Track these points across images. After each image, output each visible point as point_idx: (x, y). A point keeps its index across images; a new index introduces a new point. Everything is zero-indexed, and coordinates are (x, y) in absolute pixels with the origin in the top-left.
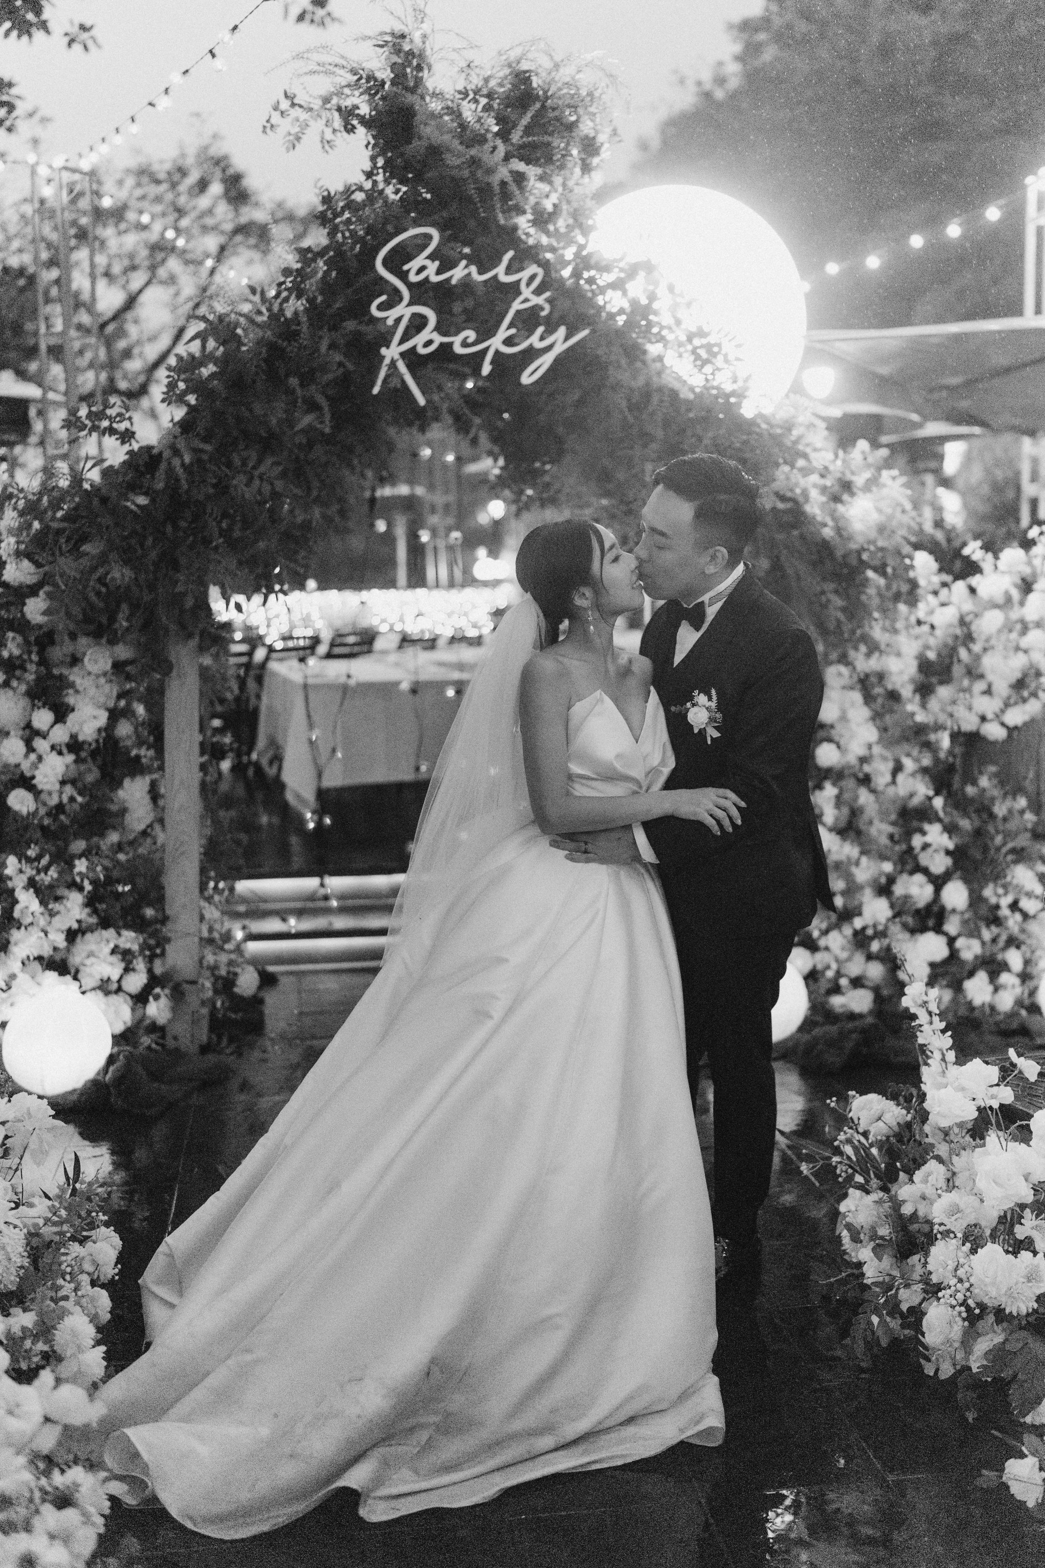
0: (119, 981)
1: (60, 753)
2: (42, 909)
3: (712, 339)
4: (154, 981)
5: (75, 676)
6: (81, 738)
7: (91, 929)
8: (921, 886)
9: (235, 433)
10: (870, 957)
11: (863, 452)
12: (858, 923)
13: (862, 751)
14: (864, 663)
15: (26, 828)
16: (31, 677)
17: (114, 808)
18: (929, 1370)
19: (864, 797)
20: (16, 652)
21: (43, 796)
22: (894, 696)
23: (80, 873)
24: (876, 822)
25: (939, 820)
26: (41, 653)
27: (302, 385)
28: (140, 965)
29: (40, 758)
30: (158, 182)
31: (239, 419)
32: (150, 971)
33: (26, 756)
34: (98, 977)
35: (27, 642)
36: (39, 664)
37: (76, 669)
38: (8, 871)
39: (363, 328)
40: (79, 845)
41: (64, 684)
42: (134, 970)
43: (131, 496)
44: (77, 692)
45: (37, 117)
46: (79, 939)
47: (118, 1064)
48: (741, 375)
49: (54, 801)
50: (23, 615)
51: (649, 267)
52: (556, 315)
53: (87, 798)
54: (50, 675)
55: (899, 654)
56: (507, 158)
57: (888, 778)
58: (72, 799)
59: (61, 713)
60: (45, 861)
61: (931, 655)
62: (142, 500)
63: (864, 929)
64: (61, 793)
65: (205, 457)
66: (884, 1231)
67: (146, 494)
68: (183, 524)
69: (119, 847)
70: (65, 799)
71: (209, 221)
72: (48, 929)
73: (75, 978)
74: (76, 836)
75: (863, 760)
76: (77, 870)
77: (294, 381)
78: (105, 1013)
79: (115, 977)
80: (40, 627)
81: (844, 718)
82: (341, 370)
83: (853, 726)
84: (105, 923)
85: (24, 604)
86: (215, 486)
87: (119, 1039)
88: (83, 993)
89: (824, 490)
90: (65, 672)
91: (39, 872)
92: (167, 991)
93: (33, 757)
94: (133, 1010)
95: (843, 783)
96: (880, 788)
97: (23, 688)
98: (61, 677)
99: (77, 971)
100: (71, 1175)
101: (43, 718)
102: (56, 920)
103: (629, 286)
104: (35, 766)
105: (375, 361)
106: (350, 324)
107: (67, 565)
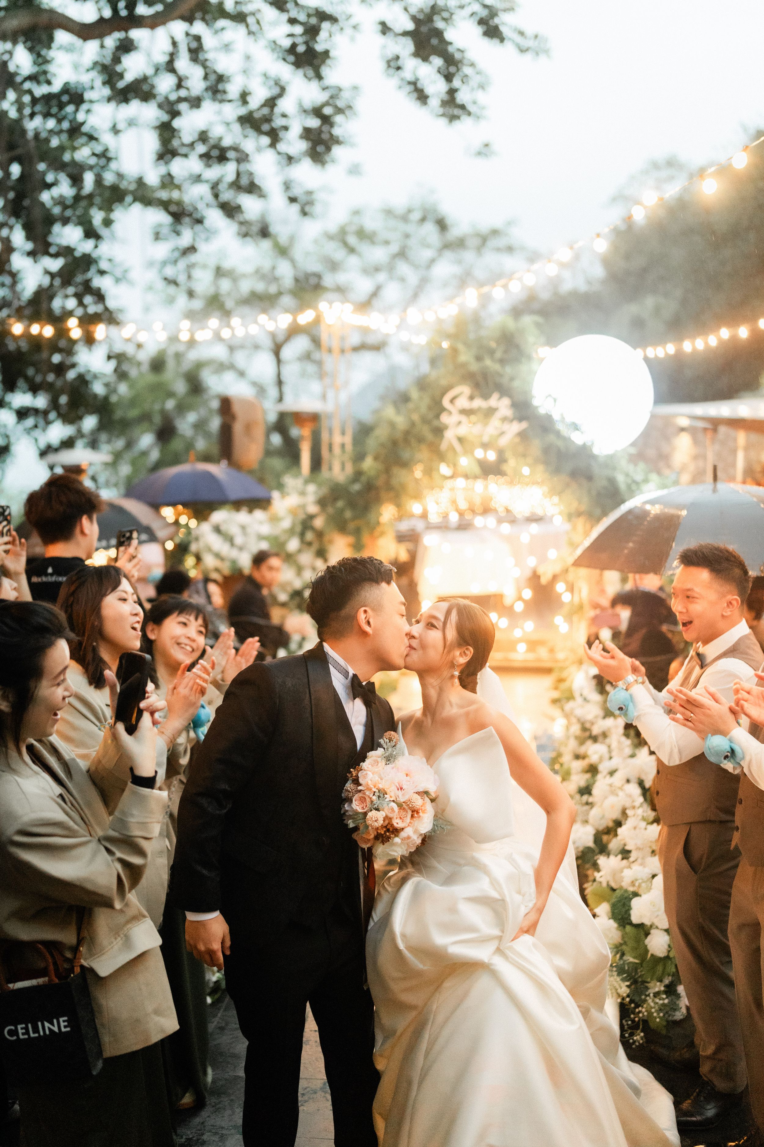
77: (414, 442)
105: (442, 437)
106: (435, 423)
107: (329, 510)
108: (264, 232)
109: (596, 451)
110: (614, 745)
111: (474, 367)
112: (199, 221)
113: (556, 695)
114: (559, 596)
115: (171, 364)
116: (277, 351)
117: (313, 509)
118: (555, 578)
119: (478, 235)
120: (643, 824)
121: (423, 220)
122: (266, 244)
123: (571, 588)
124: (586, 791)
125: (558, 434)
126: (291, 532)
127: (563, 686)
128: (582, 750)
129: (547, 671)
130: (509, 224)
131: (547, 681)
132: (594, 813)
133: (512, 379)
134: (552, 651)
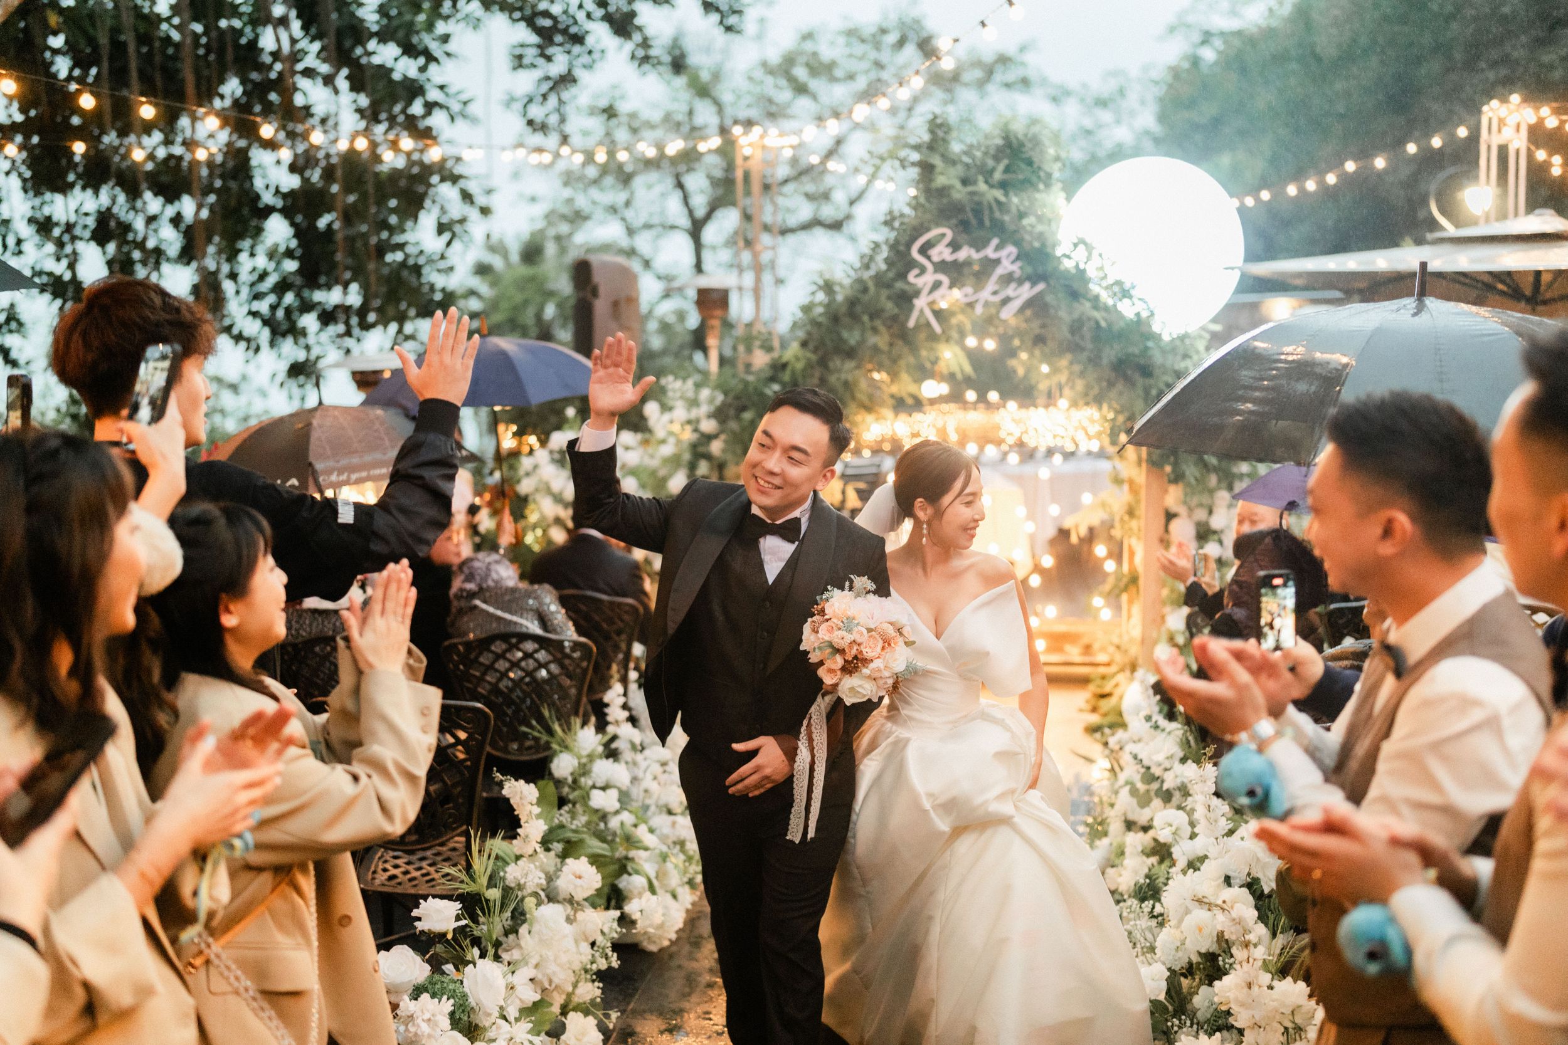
9: (830, 349)
27: (870, 320)
31: (833, 341)
39: (904, 288)
48: (1151, 307)
50: (710, 450)
52: (1023, 276)
65: (813, 362)
77: (866, 318)
82: (892, 313)
85: (710, 444)
86: (820, 380)
103: (1074, 255)
105: (911, 307)
106: (899, 285)
107: (733, 425)
108: (678, 65)
109: (1156, 328)
110: (1200, 814)
111: (959, 193)
112: (578, 39)
113: (1094, 719)
114: (1099, 562)
115: (550, 249)
116: (696, 230)
117: (708, 426)
118: (1091, 536)
119: (978, 64)
120: (1266, 978)
121: (901, 43)
122: (681, 81)
123: (1117, 554)
124: (1149, 891)
125: (1095, 300)
126: (674, 462)
127: (1106, 705)
128: (1142, 816)
129: (1082, 681)
130: (1023, 49)
131: (1080, 698)
132: (1165, 938)
133: (1021, 215)
134: (1087, 649)
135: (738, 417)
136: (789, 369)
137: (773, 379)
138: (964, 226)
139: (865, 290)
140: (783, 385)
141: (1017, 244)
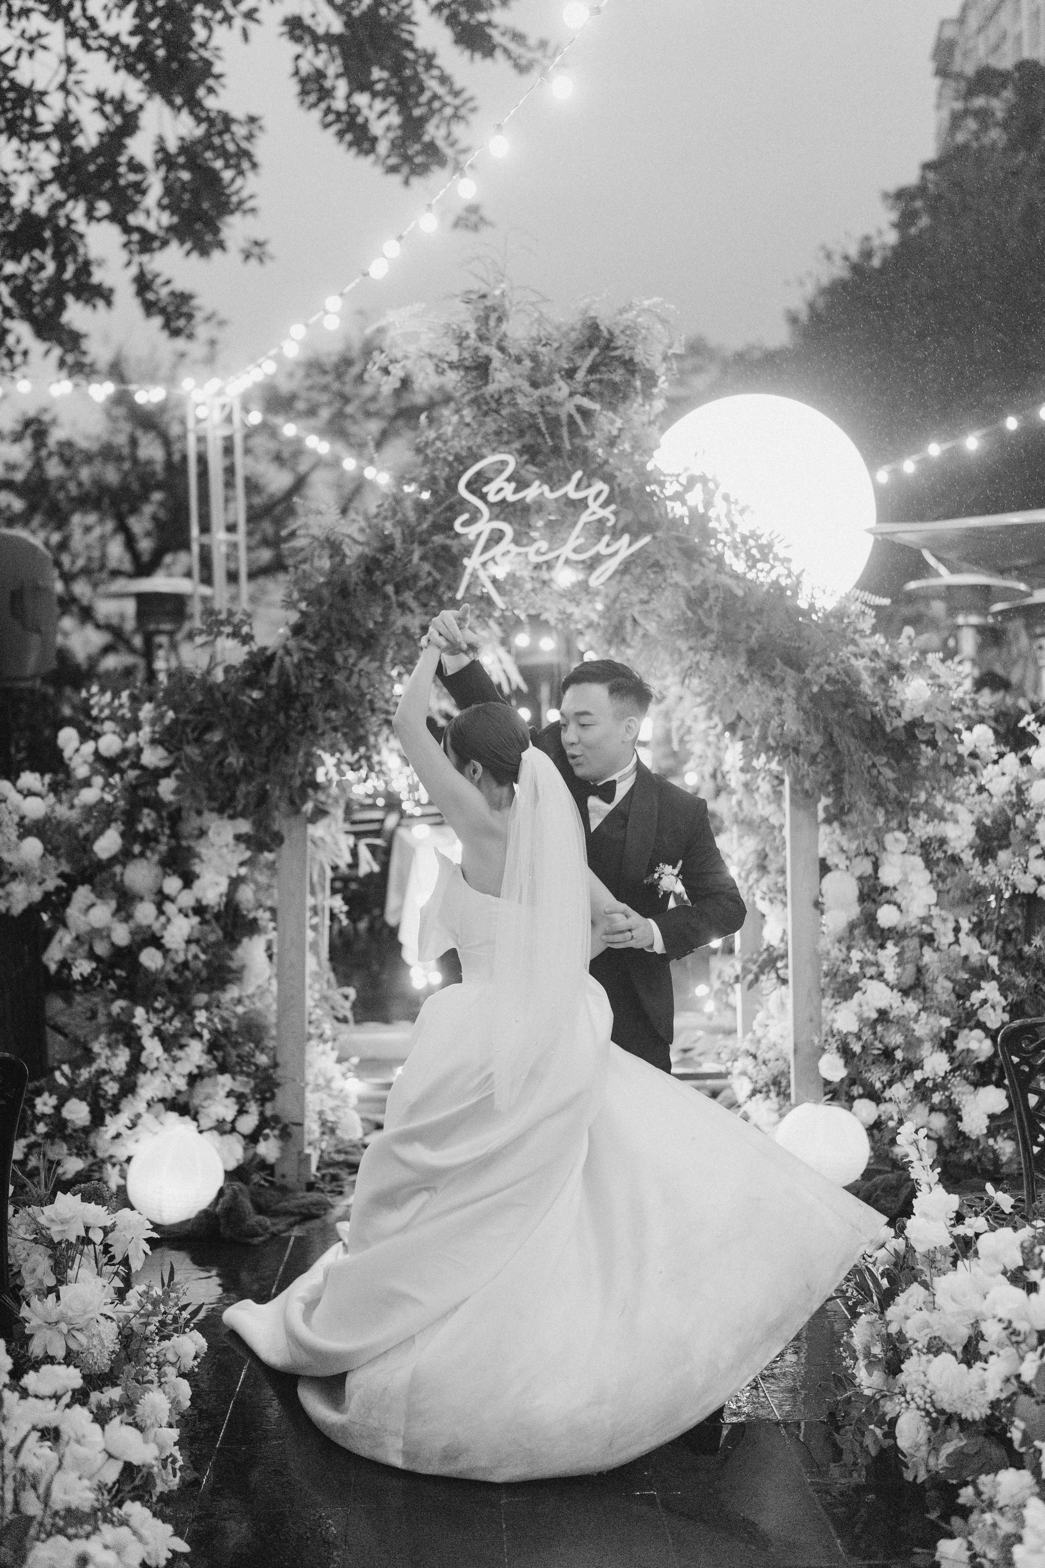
0: (233, 1122)
1: (186, 916)
2: (166, 1056)
3: (764, 541)
4: (264, 1122)
5: (201, 847)
6: (204, 902)
7: (209, 1074)
8: (980, 1042)
9: (338, 635)
10: (932, 1109)
11: (909, 637)
12: (918, 1075)
13: (922, 913)
14: (923, 828)
15: (154, 982)
16: (163, 848)
17: (234, 965)
18: (909, 1476)
19: (928, 956)
20: (150, 826)
21: (172, 955)
22: (955, 860)
23: (201, 1024)
24: (941, 979)
25: (995, 977)
26: (173, 827)
27: (397, 592)
28: (253, 1108)
29: (169, 920)
30: (325, 372)
31: (341, 623)
32: (262, 1114)
33: (157, 918)
34: (214, 1118)
35: (160, 817)
36: (170, 837)
37: (202, 841)
38: (136, 1021)
39: (449, 542)
40: (202, 998)
41: (191, 854)
42: (247, 1112)
43: (248, 692)
44: (202, 861)
45: (214, 321)
46: (198, 1084)
47: (226, 1197)
48: (796, 571)
49: (180, 958)
50: (157, 793)
51: (704, 480)
52: (620, 526)
53: (210, 957)
54: (179, 846)
55: (956, 822)
56: (572, 394)
57: (951, 938)
58: (196, 957)
59: (189, 879)
60: (169, 1013)
61: (988, 822)
62: (256, 694)
63: (925, 1080)
64: (186, 951)
65: (312, 656)
66: (877, 1350)
67: (261, 689)
68: (294, 714)
69: (239, 1001)
70: (190, 957)
71: (372, 407)
72: (172, 1074)
73: (195, 1119)
74: (199, 991)
75: (926, 920)
76: (197, 1020)
77: (390, 589)
78: (219, 1151)
79: (229, 1118)
80: (170, 803)
81: (905, 881)
82: (430, 580)
83: (914, 888)
84: (222, 1069)
85: (157, 784)
86: (321, 680)
87: (230, 1175)
88: (201, 1132)
89: (873, 671)
90: (192, 843)
91: (164, 1021)
92: (276, 1132)
93: (163, 919)
94: (245, 1149)
95: (905, 943)
96: (944, 947)
97: (156, 858)
98: (189, 849)
99: (197, 1113)
100: (166, 1281)
101: (172, 885)
102: (178, 1065)
103: (688, 497)
104: (164, 927)
105: (458, 571)
106: (438, 539)
107: (192, 751)
109: (803, 601)
111: (527, 399)
117: (155, 757)
125: (719, 562)
126: (103, 813)
133: (613, 441)
135: (198, 741)
136: (276, 665)
137: (250, 683)
138: (531, 454)
139: (388, 548)
140: (267, 690)
141: (609, 479)
